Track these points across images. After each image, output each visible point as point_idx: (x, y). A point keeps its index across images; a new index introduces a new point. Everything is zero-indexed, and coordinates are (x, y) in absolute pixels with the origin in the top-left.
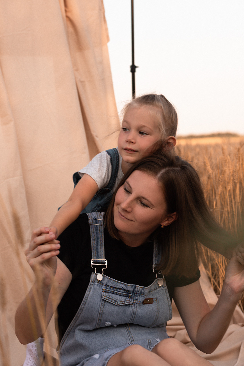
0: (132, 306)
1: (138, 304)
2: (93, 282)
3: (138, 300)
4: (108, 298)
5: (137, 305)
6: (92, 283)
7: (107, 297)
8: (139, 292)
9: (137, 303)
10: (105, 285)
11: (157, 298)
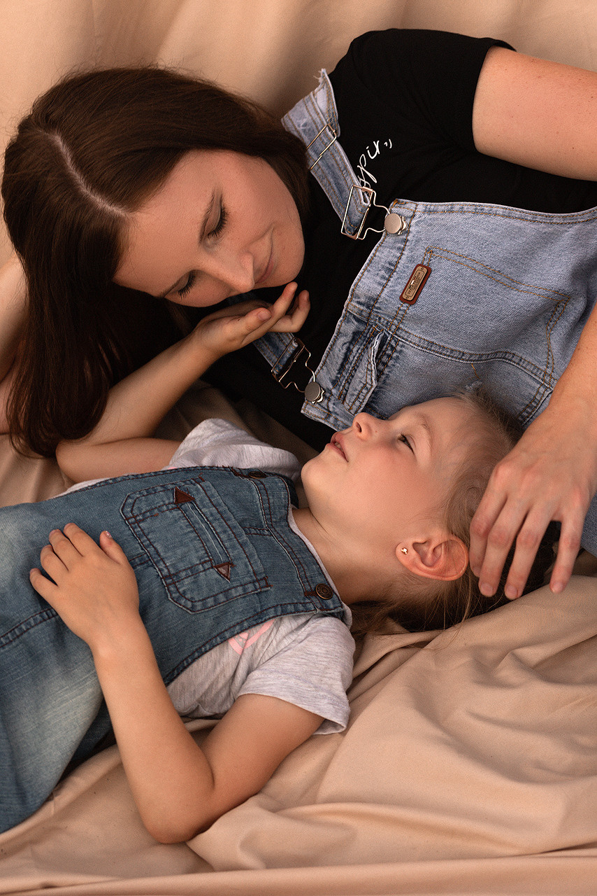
0: (402, 346)
1: (401, 326)
2: (329, 414)
3: (390, 320)
4: (357, 403)
5: (402, 330)
6: (332, 419)
7: (354, 403)
8: (362, 311)
9: (398, 328)
10: (331, 387)
11: (429, 251)
